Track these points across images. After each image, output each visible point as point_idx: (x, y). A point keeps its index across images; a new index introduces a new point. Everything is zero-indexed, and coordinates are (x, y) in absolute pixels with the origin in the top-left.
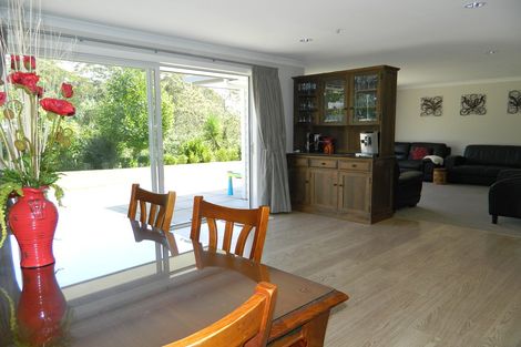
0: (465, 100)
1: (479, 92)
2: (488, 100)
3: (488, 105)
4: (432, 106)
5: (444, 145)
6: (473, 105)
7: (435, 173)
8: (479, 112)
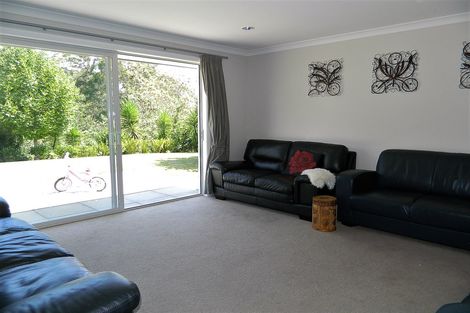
0: (381, 65)
1: (405, 48)
2: (421, 62)
3: (422, 72)
4: (326, 77)
5: (343, 149)
6: (395, 72)
7: (315, 206)
8: (405, 86)
